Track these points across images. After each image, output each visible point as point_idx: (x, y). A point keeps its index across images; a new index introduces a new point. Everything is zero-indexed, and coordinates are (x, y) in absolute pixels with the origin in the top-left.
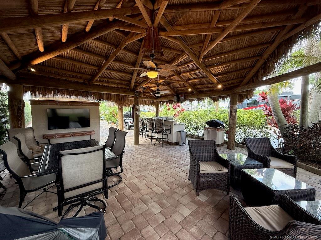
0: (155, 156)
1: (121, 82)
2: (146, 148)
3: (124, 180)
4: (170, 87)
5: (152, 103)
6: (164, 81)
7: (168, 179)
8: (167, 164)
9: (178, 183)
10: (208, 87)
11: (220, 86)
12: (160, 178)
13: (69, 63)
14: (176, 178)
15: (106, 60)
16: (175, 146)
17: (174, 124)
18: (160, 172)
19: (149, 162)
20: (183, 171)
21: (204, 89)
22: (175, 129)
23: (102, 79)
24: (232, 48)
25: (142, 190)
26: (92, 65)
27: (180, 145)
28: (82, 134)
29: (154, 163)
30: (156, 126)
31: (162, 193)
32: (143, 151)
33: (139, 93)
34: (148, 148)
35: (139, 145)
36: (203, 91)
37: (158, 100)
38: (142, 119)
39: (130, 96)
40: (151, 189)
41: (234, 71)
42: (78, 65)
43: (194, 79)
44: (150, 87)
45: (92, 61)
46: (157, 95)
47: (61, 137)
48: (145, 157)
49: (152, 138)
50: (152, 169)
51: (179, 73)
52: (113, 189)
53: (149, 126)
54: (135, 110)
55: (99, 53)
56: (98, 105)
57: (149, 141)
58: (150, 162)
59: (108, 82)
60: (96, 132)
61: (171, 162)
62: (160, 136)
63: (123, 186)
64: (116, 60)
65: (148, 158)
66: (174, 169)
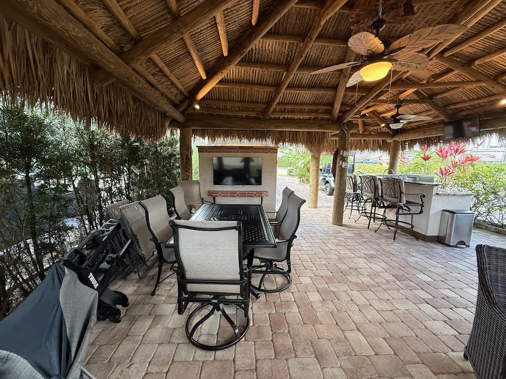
0: (372, 256)
1: (314, 108)
2: (355, 233)
4: (436, 106)
5: (383, 146)
6: (416, 93)
7: (392, 326)
8: (398, 282)
9: (421, 348)
12: (372, 314)
13: (237, 88)
14: (418, 332)
15: (287, 71)
16: (430, 244)
17: (435, 192)
18: (375, 297)
19: (353, 265)
20: (448, 321)
22: (437, 205)
23: (282, 107)
25: (321, 324)
26: (267, 85)
27: (449, 246)
28: (250, 195)
29: (363, 271)
30: (384, 192)
31: (368, 357)
32: (346, 238)
33: (351, 125)
34: (360, 235)
35: (342, 225)
38: (353, 177)
39: (332, 133)
40: (343, 331)
42: (248, 89)
44: (380, 113)
45: (267, 79)
46: (394, 126)
47: (225, 196)
48: (348, 252)
49: (372, 217)
50: (357, 284)
51: (468, 62)
52: (272, 297)
53: (367, 192)
54: (338, 159)
55: (275, 61)
56: (274, 150)
57: (364, 221)
58: (355, 266)
59: (293, 111)
60: (269, 194)
61: (412, 284)
62: (391, 215)
63: (288, 299)
64: (305, 66)
65: (353, 256)
66: (415, 304)
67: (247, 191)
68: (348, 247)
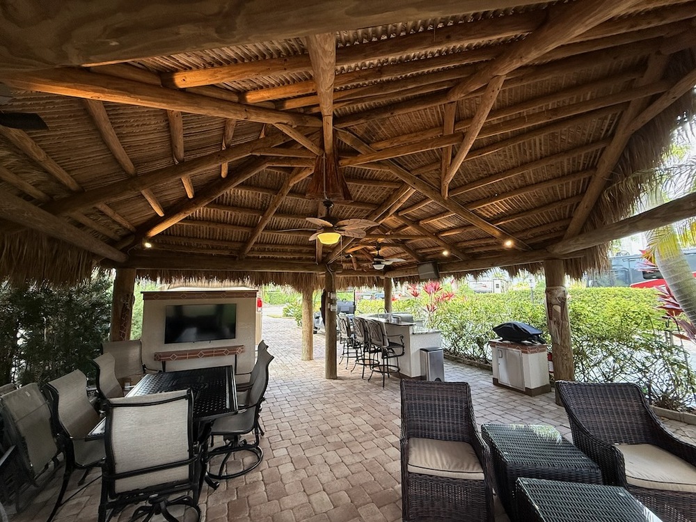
0: (358, 410)
1: (297, 249)
2: (348, 386)
3: (264, 464)
4: (408, 249)
5: (378, 283)
8: (374, 433)
9: (376, 489)
10: (488, 245)
11: (509, 244)
12: (341, 471)
13: (204, 227)
15: (262, 215)
17: (411, 333)
18: (349, 452)
19: (336, 423)
21: (482, 250)
22: (415, 345)
23: (262, 247)
24: (512, 162)
25: (287, 496)
26: (242, 225)
28: (219, 353)
29: (345, 428)
30: (372, 335)
31: (326, 512)
32: (338, 393)
35: (336, 378)
36: (480, 254)
37: (387, 276)
38: (345, 319)
40: (308, 496)
41: (536, 208)
42: (219, 228)
43: (451, 229)
45: (241, 220)
46: (377, 267)
47: (182, 358)
48: (334, 409)
50: (335, 443)
51: (416, 222)
52: (234, 483)
55: (250, 205)
56: (253, 294)
59: (274, 251)
60: (246, 348)
64: (280, 213)
65: (339, 412)
66: (383, 450)
67: (216, 348)
68: (336, 404)
